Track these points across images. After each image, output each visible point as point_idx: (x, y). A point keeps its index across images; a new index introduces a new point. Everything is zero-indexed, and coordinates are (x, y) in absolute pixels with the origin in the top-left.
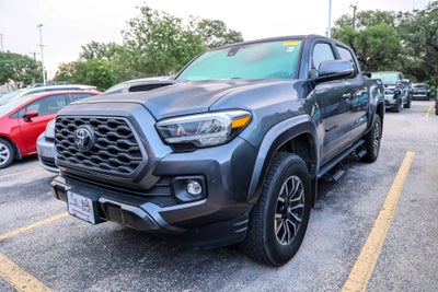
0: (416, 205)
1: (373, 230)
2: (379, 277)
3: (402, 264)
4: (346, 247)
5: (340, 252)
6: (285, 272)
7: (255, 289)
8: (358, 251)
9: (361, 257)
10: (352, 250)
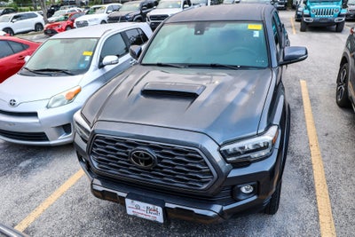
0: (329, 138)
1: (314, 167)
2: (336, 209)
3: (344, 194)
4: (305, 186)
5: (303, 191)
6: (278, 216)
7: (268, 235)
8: (313, 188)
9: (317, 193)
10: (310, 188)
